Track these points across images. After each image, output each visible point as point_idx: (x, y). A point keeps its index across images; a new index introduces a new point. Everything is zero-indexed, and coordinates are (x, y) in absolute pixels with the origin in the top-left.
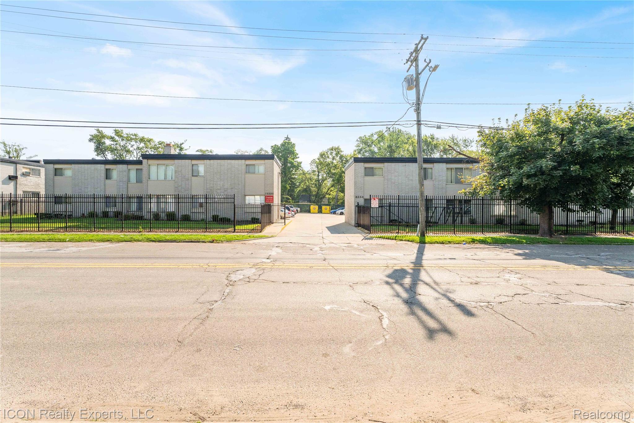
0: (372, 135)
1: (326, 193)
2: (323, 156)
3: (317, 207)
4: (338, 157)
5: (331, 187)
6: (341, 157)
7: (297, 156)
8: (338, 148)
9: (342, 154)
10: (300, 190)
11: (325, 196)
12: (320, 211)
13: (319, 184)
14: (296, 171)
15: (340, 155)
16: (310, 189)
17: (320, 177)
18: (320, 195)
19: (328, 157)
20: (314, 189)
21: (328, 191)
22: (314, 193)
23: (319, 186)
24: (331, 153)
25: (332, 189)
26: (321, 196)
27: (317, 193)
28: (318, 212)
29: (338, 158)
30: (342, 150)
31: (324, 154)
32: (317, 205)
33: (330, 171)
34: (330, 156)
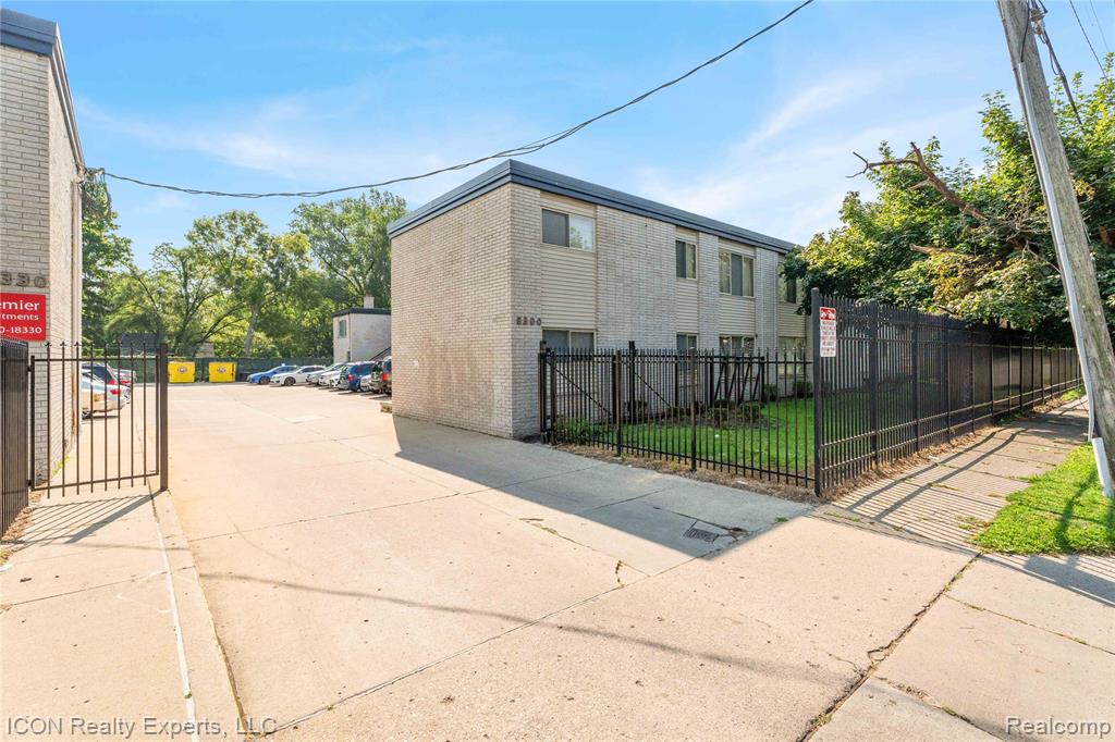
0: (332, 204)
1: (212, 331)
2: (206, 232)
3: (191, 367)
4: (253, 240)
5: (226, 315)
6: (262, 240)
7: (114, 222)
8: (251, 217)
9: (264, 231)
10: (121, 321)
11: (207, 337)
12: (202, 377)
13: (188, 309)
14: (108, 264)
15: (256, 236)
16: (158, 318)
17: (191, 289)
18: (192, 335)
19: (222, 236)
20: (172, 320)
21: (216, 325)
22: (171, 329)
23: (188, 313)
24: (231, 228)
25: (229, 319)
26: (197, 338)
27: (183, 329)
28: (196, 380)
29: (251, 243)
30: (262, 221)
31: (208, 226)
32: (191, 360)
33: (228, 271)
34: (228, 235)
